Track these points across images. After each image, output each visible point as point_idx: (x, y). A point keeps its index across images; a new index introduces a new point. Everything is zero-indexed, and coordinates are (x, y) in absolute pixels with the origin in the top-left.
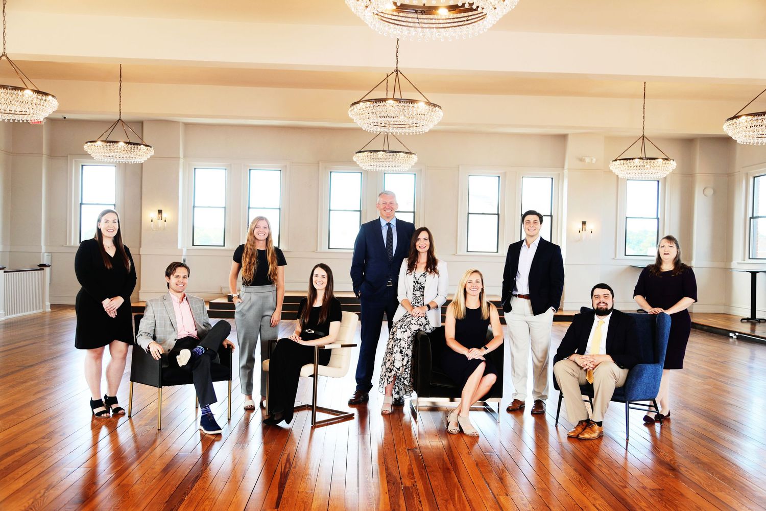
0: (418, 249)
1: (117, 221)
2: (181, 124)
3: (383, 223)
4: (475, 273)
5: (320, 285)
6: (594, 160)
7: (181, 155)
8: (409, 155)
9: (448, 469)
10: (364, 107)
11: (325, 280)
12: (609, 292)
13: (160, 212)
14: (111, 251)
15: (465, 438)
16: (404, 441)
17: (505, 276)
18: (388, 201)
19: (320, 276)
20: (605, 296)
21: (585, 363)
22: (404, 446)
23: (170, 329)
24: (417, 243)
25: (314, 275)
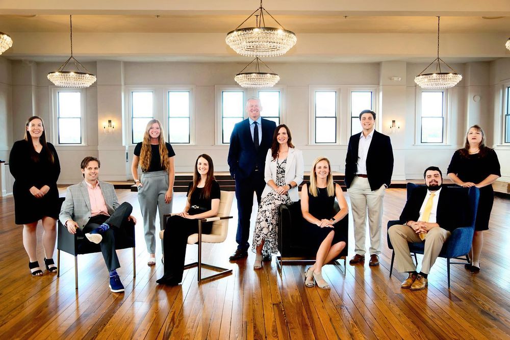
0: (279, 141)
1: (42, 125)
2: (122, 62)
3: (251, 122)
4: (323, 161)
5: (203, 172)
6: (400, 79)
7: (123, 83)
8: (274, 76)
9: (306, 325)
10: (236, 35)
11: (207, 167)
12: (438, 172)
13: (110, 121)
14: (38, 148)
15: (319, 290)
16: (270, 295)
17: (347, 160)
18: (254, 104)
19: (202, 164)
20: (436, 176)
21: (417, 228)
22: (270, 301)
23: (84, 209)
24: (278, 137)
25: (198, 163)
